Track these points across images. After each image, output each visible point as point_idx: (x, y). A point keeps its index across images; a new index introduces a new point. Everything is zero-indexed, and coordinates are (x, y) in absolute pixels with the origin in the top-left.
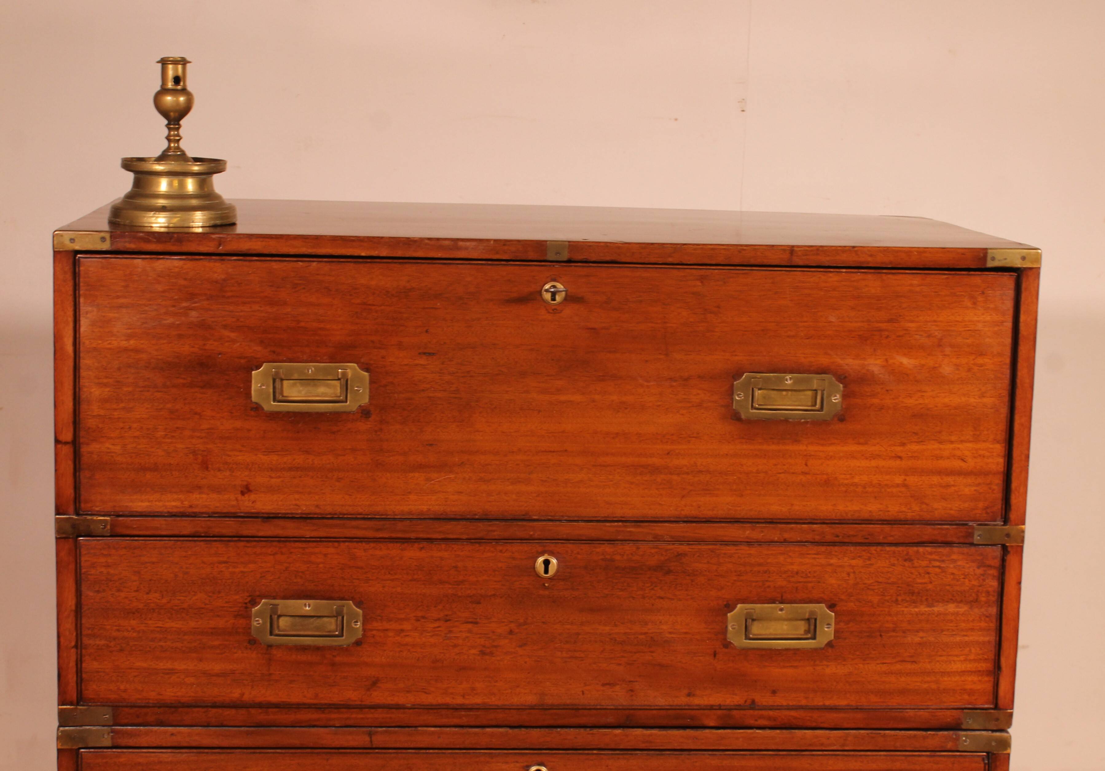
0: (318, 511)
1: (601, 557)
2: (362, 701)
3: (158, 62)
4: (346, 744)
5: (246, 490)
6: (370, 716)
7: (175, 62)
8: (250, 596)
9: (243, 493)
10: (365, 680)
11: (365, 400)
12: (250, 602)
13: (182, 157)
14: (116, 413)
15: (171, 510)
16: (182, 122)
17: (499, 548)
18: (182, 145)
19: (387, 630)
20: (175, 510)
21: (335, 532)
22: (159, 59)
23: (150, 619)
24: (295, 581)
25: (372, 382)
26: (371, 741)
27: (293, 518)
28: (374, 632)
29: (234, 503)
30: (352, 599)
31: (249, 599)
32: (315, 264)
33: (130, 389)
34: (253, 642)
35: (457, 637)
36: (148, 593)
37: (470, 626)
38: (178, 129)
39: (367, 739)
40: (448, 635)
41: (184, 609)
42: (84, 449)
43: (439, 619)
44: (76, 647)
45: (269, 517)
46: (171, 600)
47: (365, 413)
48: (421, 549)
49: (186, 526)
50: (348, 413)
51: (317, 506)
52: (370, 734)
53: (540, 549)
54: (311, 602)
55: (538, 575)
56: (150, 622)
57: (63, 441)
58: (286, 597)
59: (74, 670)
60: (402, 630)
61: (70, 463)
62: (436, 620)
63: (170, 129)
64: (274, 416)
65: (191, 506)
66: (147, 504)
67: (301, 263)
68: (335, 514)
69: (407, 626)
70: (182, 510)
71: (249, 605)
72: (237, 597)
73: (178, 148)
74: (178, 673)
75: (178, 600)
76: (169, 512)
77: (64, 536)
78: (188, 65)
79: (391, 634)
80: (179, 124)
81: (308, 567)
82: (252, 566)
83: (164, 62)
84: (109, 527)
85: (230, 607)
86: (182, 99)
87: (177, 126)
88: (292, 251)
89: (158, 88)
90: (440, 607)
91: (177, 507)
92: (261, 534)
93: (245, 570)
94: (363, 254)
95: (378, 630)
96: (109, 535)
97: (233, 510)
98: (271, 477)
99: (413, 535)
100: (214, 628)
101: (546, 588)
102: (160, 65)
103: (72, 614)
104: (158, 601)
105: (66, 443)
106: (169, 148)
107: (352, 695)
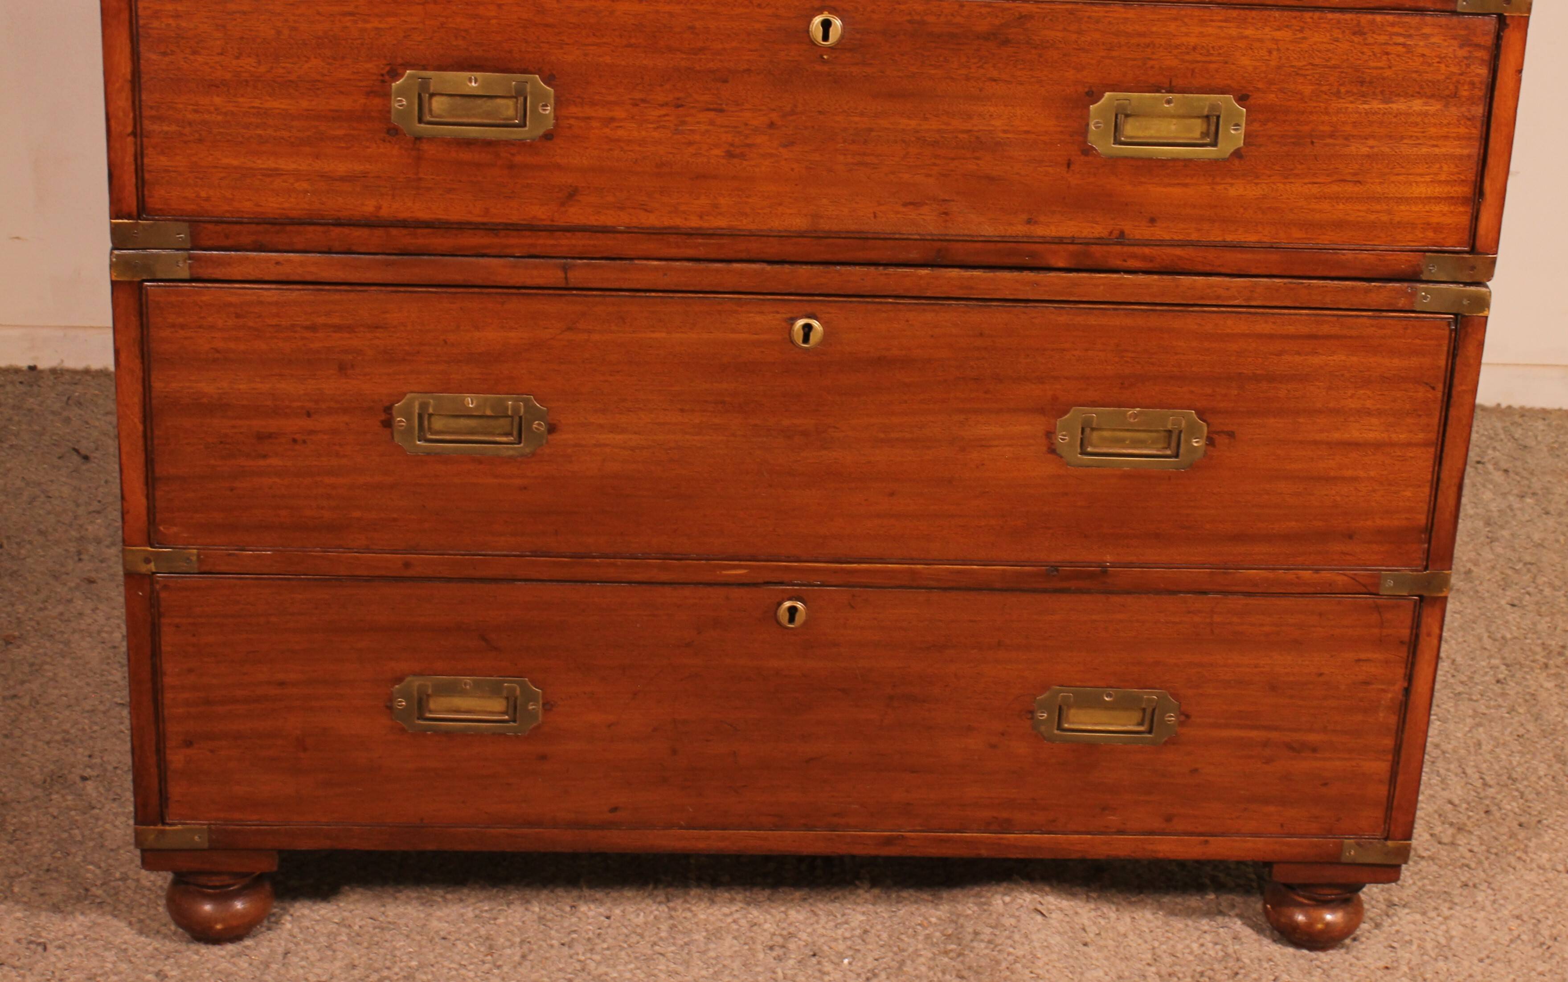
1: (909, 18)
2: (552, 221)
4: (529, 282)
6: (564, 242)
8: (390, 64)
10: (557, 190)
12: (388, 73)
19: (589, 118)
23: (242, 96)
24: (455, 43)
26: (566, 278)
28: (571, 121)
30: (539, 72)
31: (387, 68)
34: (393, 132)
35: (693, 131)
36: (237, 58)
37: (712, 115)
39: (561, 274)
40: (680, 128)
41: (291, 81)
43: (666, 104)
44: (134, 134)
46: (272, 68)
52: (565, 269)
54: (478, 74)
55: (813, 43)
56: (241, 100)
58: (441, 68)
59: (133, 167)
60: (612, 119)
62: (662, 105)
69: (619, 113)
71: (387, 78)
72: (369, 66)
74: (282, 174)
75: (284, 68)
79: (595, 124)
81: (474, 24)
82: (392, 20)
85: (360, 81)
90: (668, 86)
93: (382, 26)
95: (577, 118)
100: (337, 111)
101: (825, 62)
103: (127, 87)
104: (252, 69)
107: (539, 212)
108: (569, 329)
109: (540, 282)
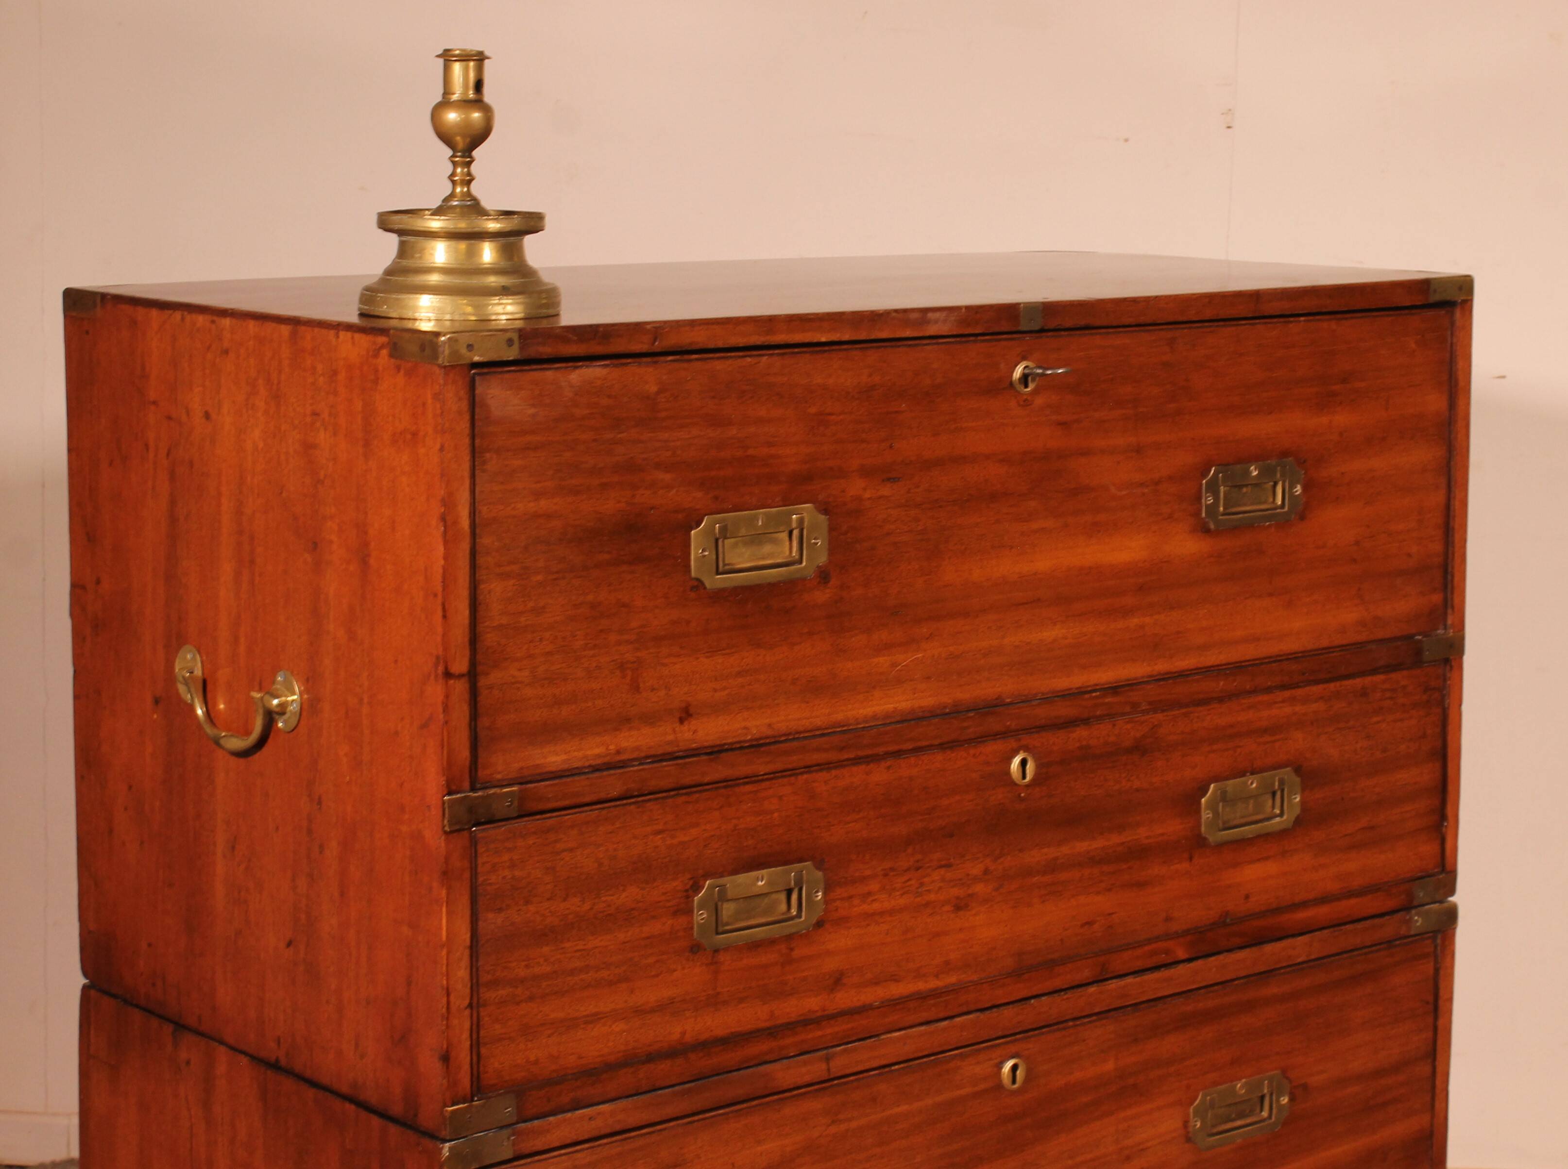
0: (769, 732)
1: (1078, 745)
2: (824, 1011)
3: (438, 56)
4: (800, 1081)
5: (686, 714)
6: (829, 1031)
7: (465, 58)
8: (691, 879)
9: (681, 721)
10: (827, 977)
11: (823, 559)
12: (692, 887)
13: (474, 208)
14: (523, 619)
15: (593, 763)
16: (475, 153)
17: (972, 752)
18: (475, 189)
19: (851, 897)
20: (599, 761)
21: (795, 760)
22: (440, 52)
23: (569, 940)
24: (745, 844)
25: (831, 529)
26: (829, 1070)
27: (741, 748)
28: (838, 903)
29: (670, 737)
30: (812, 858)
31: (691, 882)
32: (765, 358)
33: (540, 578)
34: (695, 948)
35: (929, 891)
36: (565, 900)
37: (942, 871)
38: (469, 164)
39: (824, 1066)
40: (920, 890)
41: (610, 915)
42: (483, 682)
43: (908, 870)
44: (470, 1006)
45: (715, 751)
46: (594, 904)
47: (823, 576)
48: (888, 768)
49: (613, 784)
50: (803, 580)
51: (770, 725)
52: (827, 1059)
53: (1014, 745)
54: (764, 872)
55: (1013, 784)
56: (567, 945)
57: (457, 673)
58: (736, 872)
59: (469, 1043)
60: (869, 894)
61: (466, 708)
62: (906, 871)
63: (455, 164)
64: (719, 596)
65: (618, 752)
66: (564, 757)
67: (749, 359)
68: (790, 734)
69: (874, 886)
70: (607, 759)
71: (690, 892)
72: (675, 884)
73: (469, 194)
74: (603, 1018)
75: (604, 902)
76: (590, 766)
77: (457, 827)
78: (486, 61)
79: (856, 901)
80: (470, 156)
81: (761, 820)
82: (694, 832)
83: (447, 57)
84: (516, 803)
85: (668, 901)
86: (476, 115)
87: (469, 159)
88: (741, 341)
89: (439, 98)
90: (910, 850)
91: (599, 756)
92: (707, 779)
93: (686, 839)
94: (823, 340)
95: (842, 899)
96: (516, 815)
97: (669, 749)
98: (715, 690)
99: (881, 750)
100: (648, 938)
101: (1022, 800)
102: (441, 61)
103: (467, 953)
104: (578, 909)
105: (461, 676)
106: (452, 196)
107: (813, 1003)
108: (833, 1122)
109: (807, 1079)
